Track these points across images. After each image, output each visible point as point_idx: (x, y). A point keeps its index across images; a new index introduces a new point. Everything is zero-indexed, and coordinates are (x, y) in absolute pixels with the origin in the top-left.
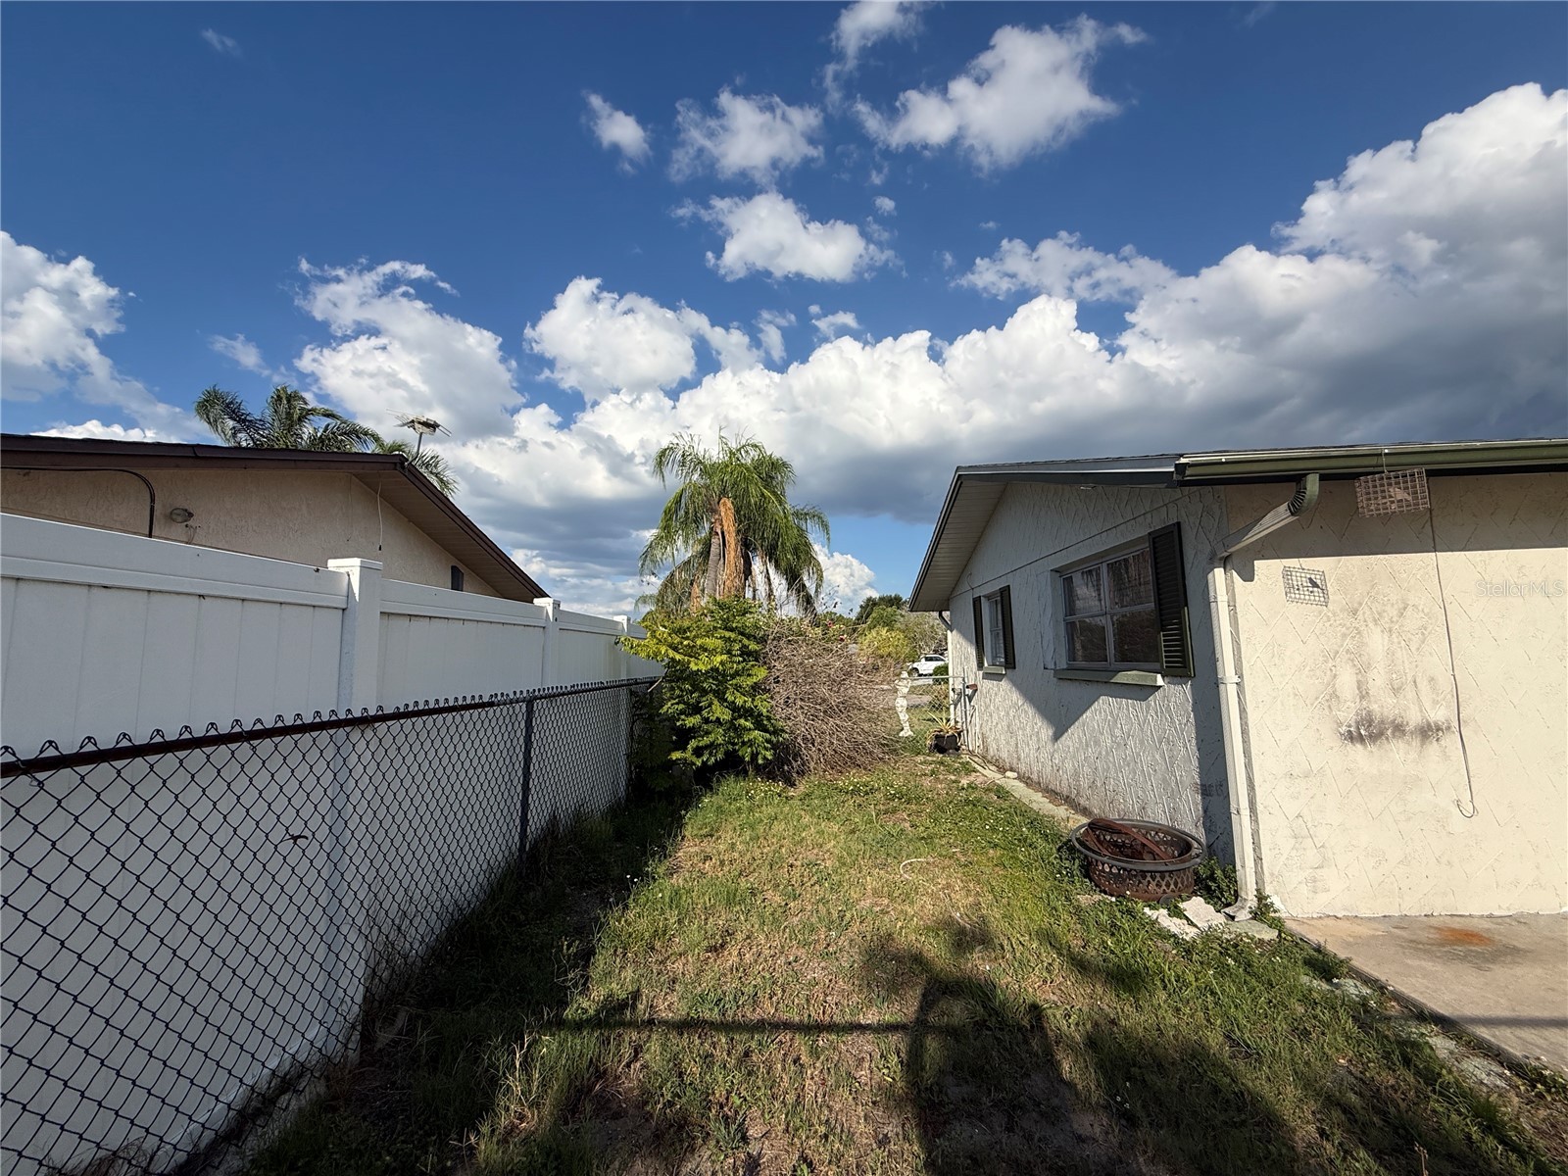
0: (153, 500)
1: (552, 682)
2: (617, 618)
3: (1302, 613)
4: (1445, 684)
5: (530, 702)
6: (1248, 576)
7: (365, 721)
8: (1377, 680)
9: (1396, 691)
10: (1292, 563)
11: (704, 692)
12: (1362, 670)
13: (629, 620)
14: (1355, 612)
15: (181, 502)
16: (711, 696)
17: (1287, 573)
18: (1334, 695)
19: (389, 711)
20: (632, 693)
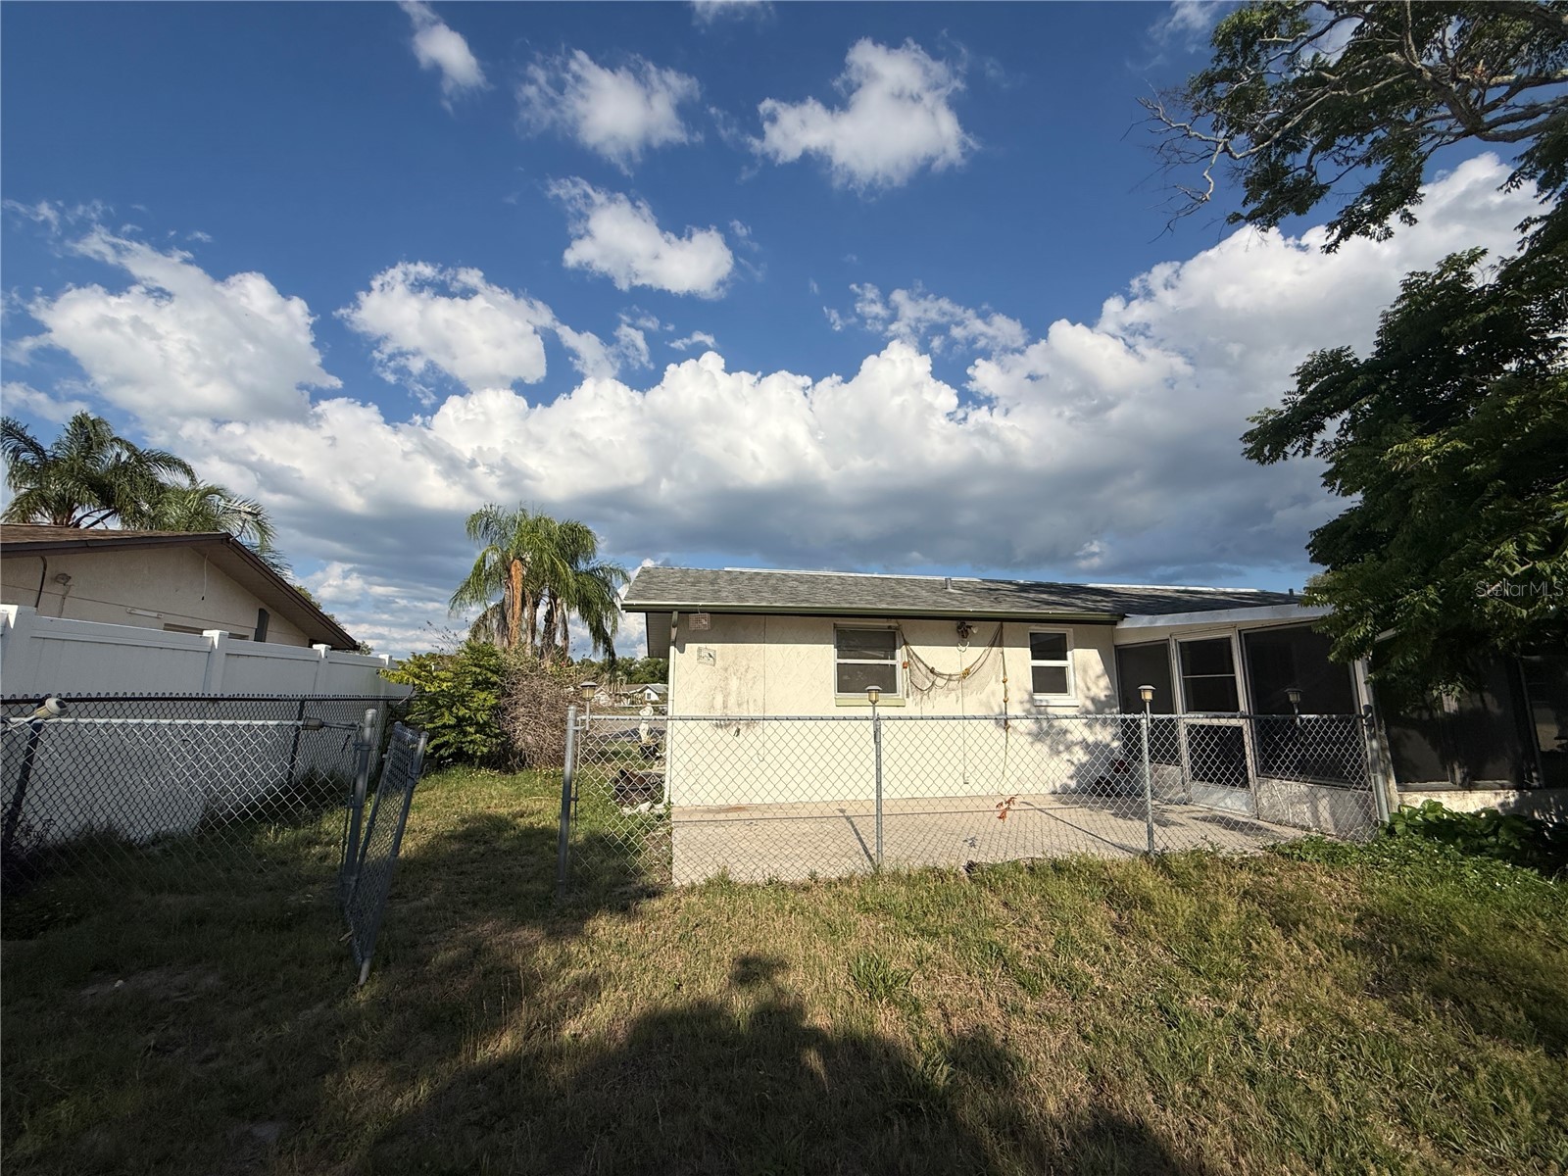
0: (45, 568)
1: (320, 692)
2: (381, 656)
3: (703, 669)
4: (760, 703)
5: (303, 702)
6: (682, 651)
7: (215, 700)
8: (732, 701)
9: (739, 705)
10: (703, 645)
11: (439, 707)
12: (726, 696)
13: (390, 657)
14: (726, 670)
15: (62, 570)
16: (443, 709)
17: (699, 650)
18: (713, 707)
19: (225, 696)
20: (388, 706)
